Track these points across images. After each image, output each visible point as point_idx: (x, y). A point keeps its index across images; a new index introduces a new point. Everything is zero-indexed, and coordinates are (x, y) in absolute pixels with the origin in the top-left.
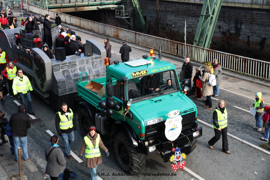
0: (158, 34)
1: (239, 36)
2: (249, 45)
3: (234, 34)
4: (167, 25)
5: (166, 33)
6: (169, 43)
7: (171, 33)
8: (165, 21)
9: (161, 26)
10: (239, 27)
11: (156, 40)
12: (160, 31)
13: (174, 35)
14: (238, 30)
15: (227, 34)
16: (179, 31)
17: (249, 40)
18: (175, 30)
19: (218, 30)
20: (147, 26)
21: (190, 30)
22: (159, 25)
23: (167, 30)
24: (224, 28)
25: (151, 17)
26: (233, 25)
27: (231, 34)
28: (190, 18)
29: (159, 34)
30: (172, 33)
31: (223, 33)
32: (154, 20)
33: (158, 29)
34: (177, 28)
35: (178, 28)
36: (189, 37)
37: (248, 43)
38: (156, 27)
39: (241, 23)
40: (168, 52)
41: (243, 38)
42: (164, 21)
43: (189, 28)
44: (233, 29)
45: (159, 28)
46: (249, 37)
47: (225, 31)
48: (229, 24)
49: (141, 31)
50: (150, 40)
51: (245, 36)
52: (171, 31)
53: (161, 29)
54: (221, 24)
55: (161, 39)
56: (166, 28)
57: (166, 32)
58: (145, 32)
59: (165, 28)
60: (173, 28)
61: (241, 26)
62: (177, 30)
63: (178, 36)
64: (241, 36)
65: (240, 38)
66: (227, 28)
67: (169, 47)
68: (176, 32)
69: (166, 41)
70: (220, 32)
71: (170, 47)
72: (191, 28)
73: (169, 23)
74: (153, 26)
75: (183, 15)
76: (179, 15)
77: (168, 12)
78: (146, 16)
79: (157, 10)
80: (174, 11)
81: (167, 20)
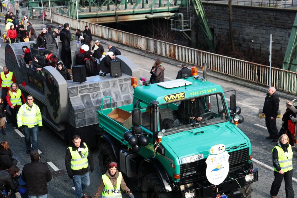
0: (230, 52)
4: (244, 40)
5: (242, 51)
6: (247, 66)
7: (249, 51)
8: (241, 35)
9: (236, 41)
11: (229, 61)
12: (234, 48)
13: (254, 55)
16: (262, 49)
18: (255, 48)
20: (215, 42)
21: (278, 48)
22: (233, 41)
23: (244, 47)
25: (222, 29)
28: (278, 30)
29: (232, 52)
30: (251, 51)
32: (225, 34)
33: (230, 46)
34: (258, 45)
35: (260, 45)
36: (276, 57)
38: (227, 43)
40: (245, 79)
42: (239, 35)
43: (277, 45)
45: (232, 45)
49: (206, 49)
50: (220, 61)
52: (249, 48)
53: (235, 45)
55: (234, 60)
56: (243, 45)
57: (243, 49)
58: (212, 50)
59: (240, 45)
60: (253, 45)
62: (258, 48)
63: (260, 56)
67: (246, 71)
68: (256, 50)
69: (242, 63)
71: (248, 72)
72: (279, 45)
73: (246, 37)
74: (224, 42)
75: (267, 26)
76: (262, 26)
77: (245, 22)
78: (214, 27)
79: (229, 20)
80: (254, 21)
81: (244, 33)
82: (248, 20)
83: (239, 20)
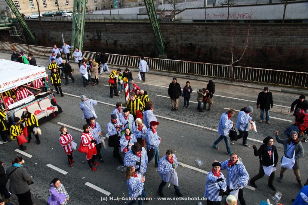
0: (46, 45)
1: (101, 41)
2: (108, 46)
3: (98, 39)
4: (52, 38)
5: (52, 43)
8: (49, 36)
9: (48, 39)
10: (100, 35)
11: (45, 49)
12: (47, 43)
14: (99, 37)
15: (93, 40)
17: (107, 42)
18: (58, 41)
19: (87, 38)
20: (37, 40)
22: (46, 39)
23: (53, 41)
24: (91, 36)
25: (39, 33)
26: (96, 34)
27: (95, 40)
28: (67, 31)
31: (90, 40)
32: (41, 35)
33: (45, 41)
35: (60, 40)
37: (107, 44)
38: (43, 40)
39: (100, 32)
41: (104, 42)
43: (68, 39)
44: (96, 36)
46: (107, 41)
47: (91, 38)
48: (93, 33)
49: (33, 44)
50: (42, 50)
51: (104, 40)
52: (55, 42)
53: (47, 41)
54: (88, 34)
55: (48, 48)
56: (51, 40)
58: (36, 44)
61: (101, 34)
64: (102, 40)
65: (102, 42)
66: (92, 36)
70: (88, 39)
73: (52, 36)
74: (41, 40)
75: (61, 30)
76: (59, 30)
77: (50, 29)
78: (35, 33)
79: (42, 28)
80: (55, 28)
81: (51, 34)
82: (52, 28)
83: (46, 28)
